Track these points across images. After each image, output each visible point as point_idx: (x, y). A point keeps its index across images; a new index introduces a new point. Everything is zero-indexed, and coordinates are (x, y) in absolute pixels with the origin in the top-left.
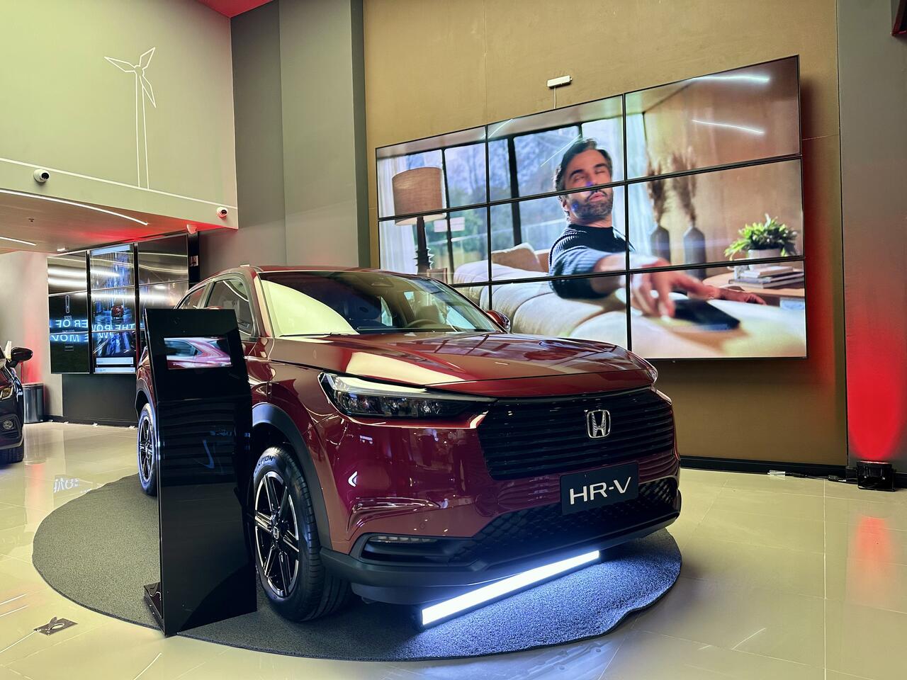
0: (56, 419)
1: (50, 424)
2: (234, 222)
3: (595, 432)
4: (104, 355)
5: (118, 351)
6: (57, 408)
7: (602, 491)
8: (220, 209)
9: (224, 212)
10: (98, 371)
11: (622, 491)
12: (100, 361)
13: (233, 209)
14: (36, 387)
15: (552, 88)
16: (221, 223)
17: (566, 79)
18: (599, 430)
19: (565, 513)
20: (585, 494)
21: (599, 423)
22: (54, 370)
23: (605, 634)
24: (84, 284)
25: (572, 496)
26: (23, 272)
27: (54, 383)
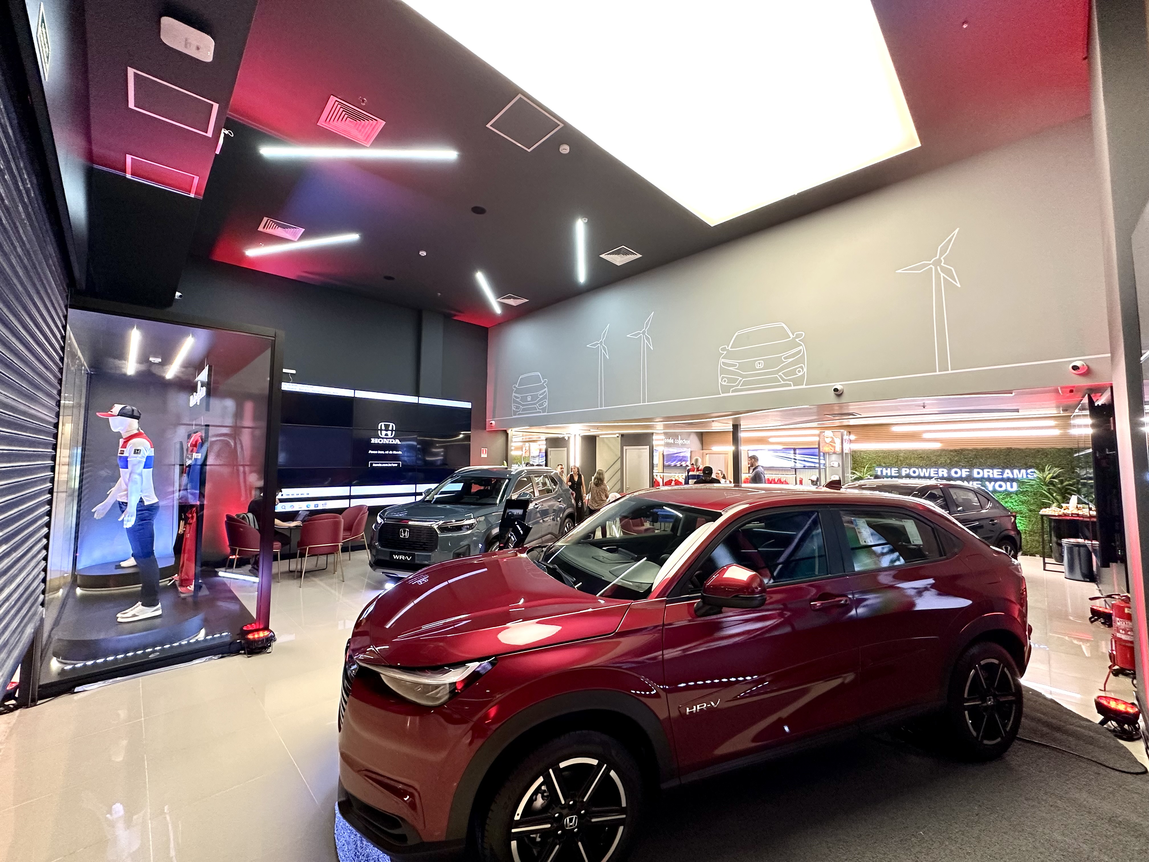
8: (1074, 364)
9: (1077, 367)
13: (1103, 358)
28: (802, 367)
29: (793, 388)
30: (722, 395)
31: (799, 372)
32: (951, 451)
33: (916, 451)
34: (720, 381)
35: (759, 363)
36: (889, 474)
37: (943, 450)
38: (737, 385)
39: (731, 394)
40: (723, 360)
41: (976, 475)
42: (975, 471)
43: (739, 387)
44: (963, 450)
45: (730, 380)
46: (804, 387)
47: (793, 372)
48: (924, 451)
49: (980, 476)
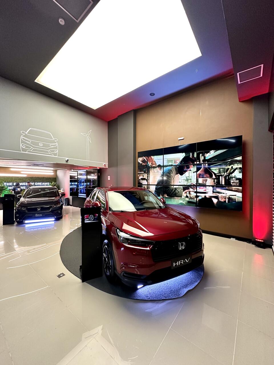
0: (71, 205)
1: (69, 207)
2: (107, 167)
3: (181, 249)
4: (80, 193)
5: (83, 192)
6: (71, 203)
7: (182, 262)
8: (105, 164)
9: (105, 165)
10: (79, 196)
11: (187, 261)
12: (79, 194)
13: (107, 164)
14: (67, 198)
15: (179, 140)
16: (104, 167)
17: (183, 138)
18: (181, 248)
19: (172, 268)
20: (177, 264)
21: (182, 246)
22: (70, 195)
23: (181, 297)
24: (77, 175)
25: (174, 264)
26: (65, 173)
27: (71, 198)
28: (56, 150)
29: (53, 156)
30: (22, 152)
31: (56, 151)
32: (29, 177)
33: (19, 177)
34: (21, 145)
35: (41, 144)
36: (9, 185)
37: (27, 177)
38: (31, 150)
39: (27, 153)
40: (23, 137)
41: (36, 184)
42: (36, 183)
43: (31, 151)
44: (32, 177)
45: (26, 147)
46: (57, 157)
47: (53, 151)
48: (21, 177)
49: (37, 185)
